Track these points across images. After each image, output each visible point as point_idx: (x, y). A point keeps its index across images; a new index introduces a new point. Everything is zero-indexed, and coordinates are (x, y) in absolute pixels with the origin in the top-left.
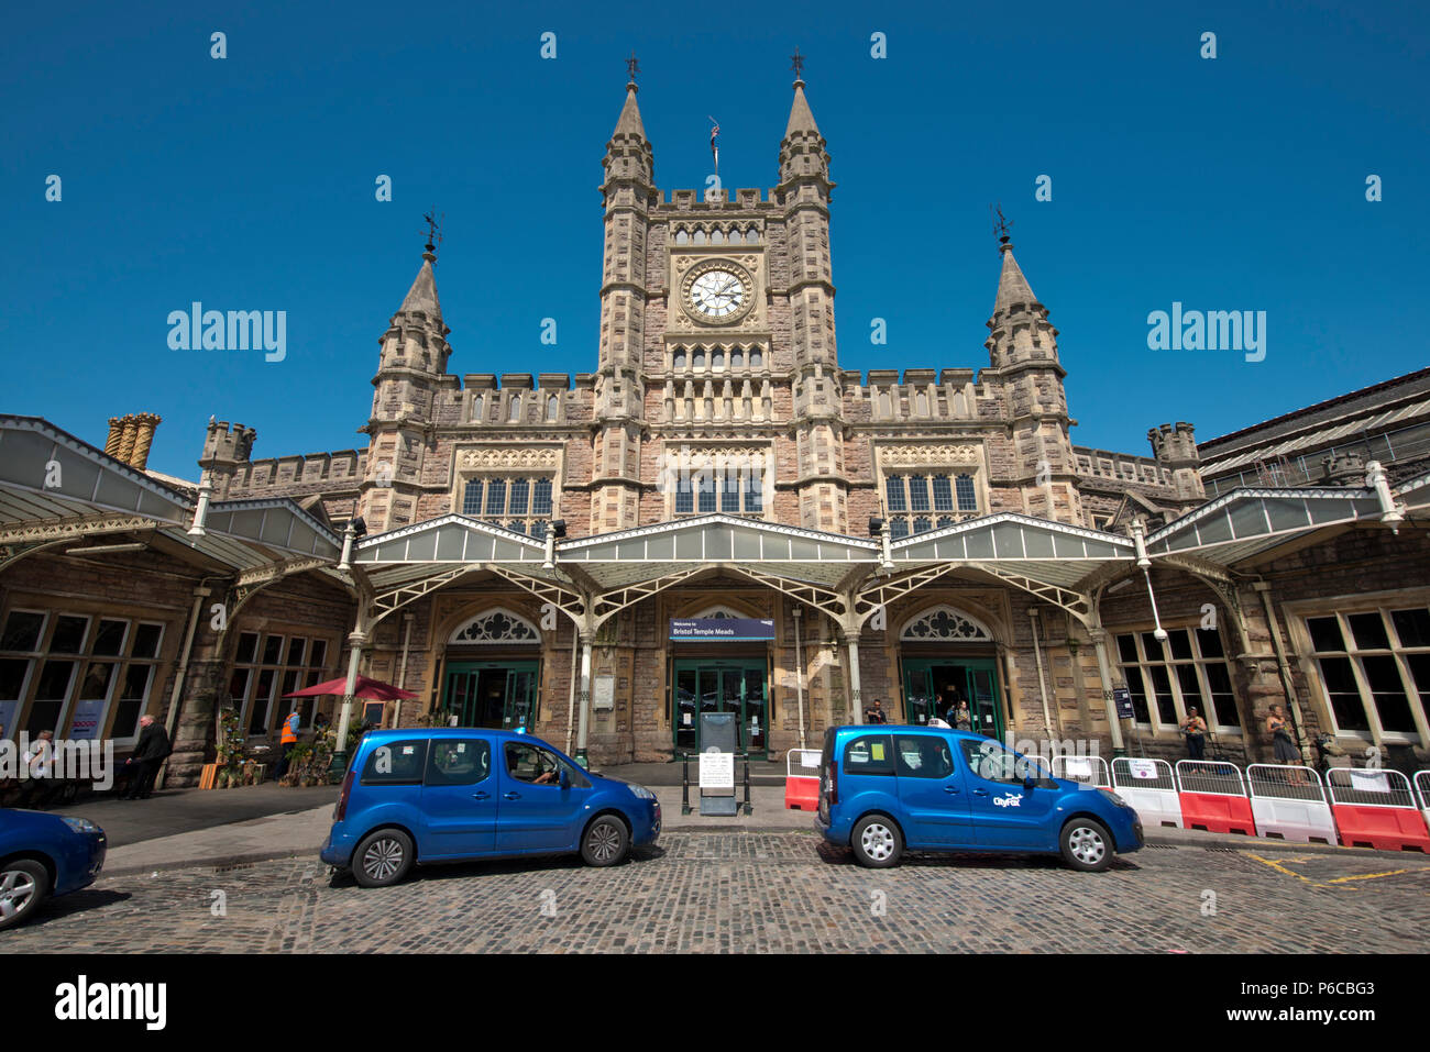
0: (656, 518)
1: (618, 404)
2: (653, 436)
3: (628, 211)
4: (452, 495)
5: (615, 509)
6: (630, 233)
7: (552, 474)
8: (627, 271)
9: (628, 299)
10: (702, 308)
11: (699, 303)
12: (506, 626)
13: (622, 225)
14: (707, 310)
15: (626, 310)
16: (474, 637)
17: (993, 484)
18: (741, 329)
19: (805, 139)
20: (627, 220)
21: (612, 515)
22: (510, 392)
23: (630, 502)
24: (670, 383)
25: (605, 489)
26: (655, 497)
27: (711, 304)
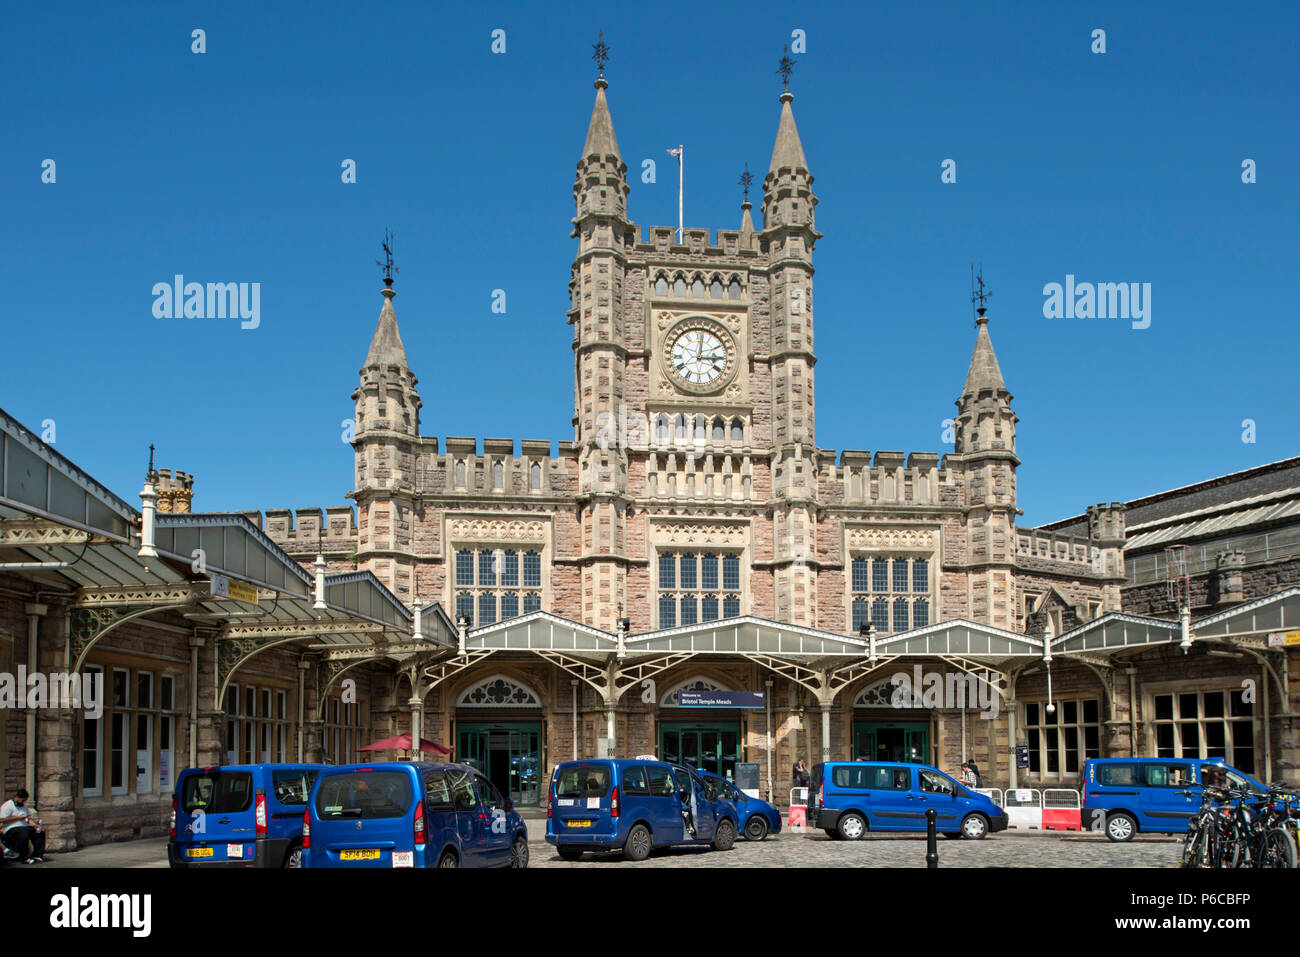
0: (642, 593)
1: (606, 478)
2: (638, 511)
3: (606, 255)
4: (446, 566)
5: (608, 586)
6: (610, 282)
7: (541, 547)
8: (608, 328)
9: (611, 361)
10: (683, 373)
11: (681, 367)
12: (508, 692)
13: (601, 271)
14: (688, 375)
15: (610, 373)
16: (478, 701)
17: (945, 569)
18: (723, 399)
19: (794, 178)
20: (606, 266)
21: (605, 591)
22: (493, 458)
23: (620, 578)
24: (653, 456)
25: (597, 566)
26: (641, 573)
27: (693, 368)
